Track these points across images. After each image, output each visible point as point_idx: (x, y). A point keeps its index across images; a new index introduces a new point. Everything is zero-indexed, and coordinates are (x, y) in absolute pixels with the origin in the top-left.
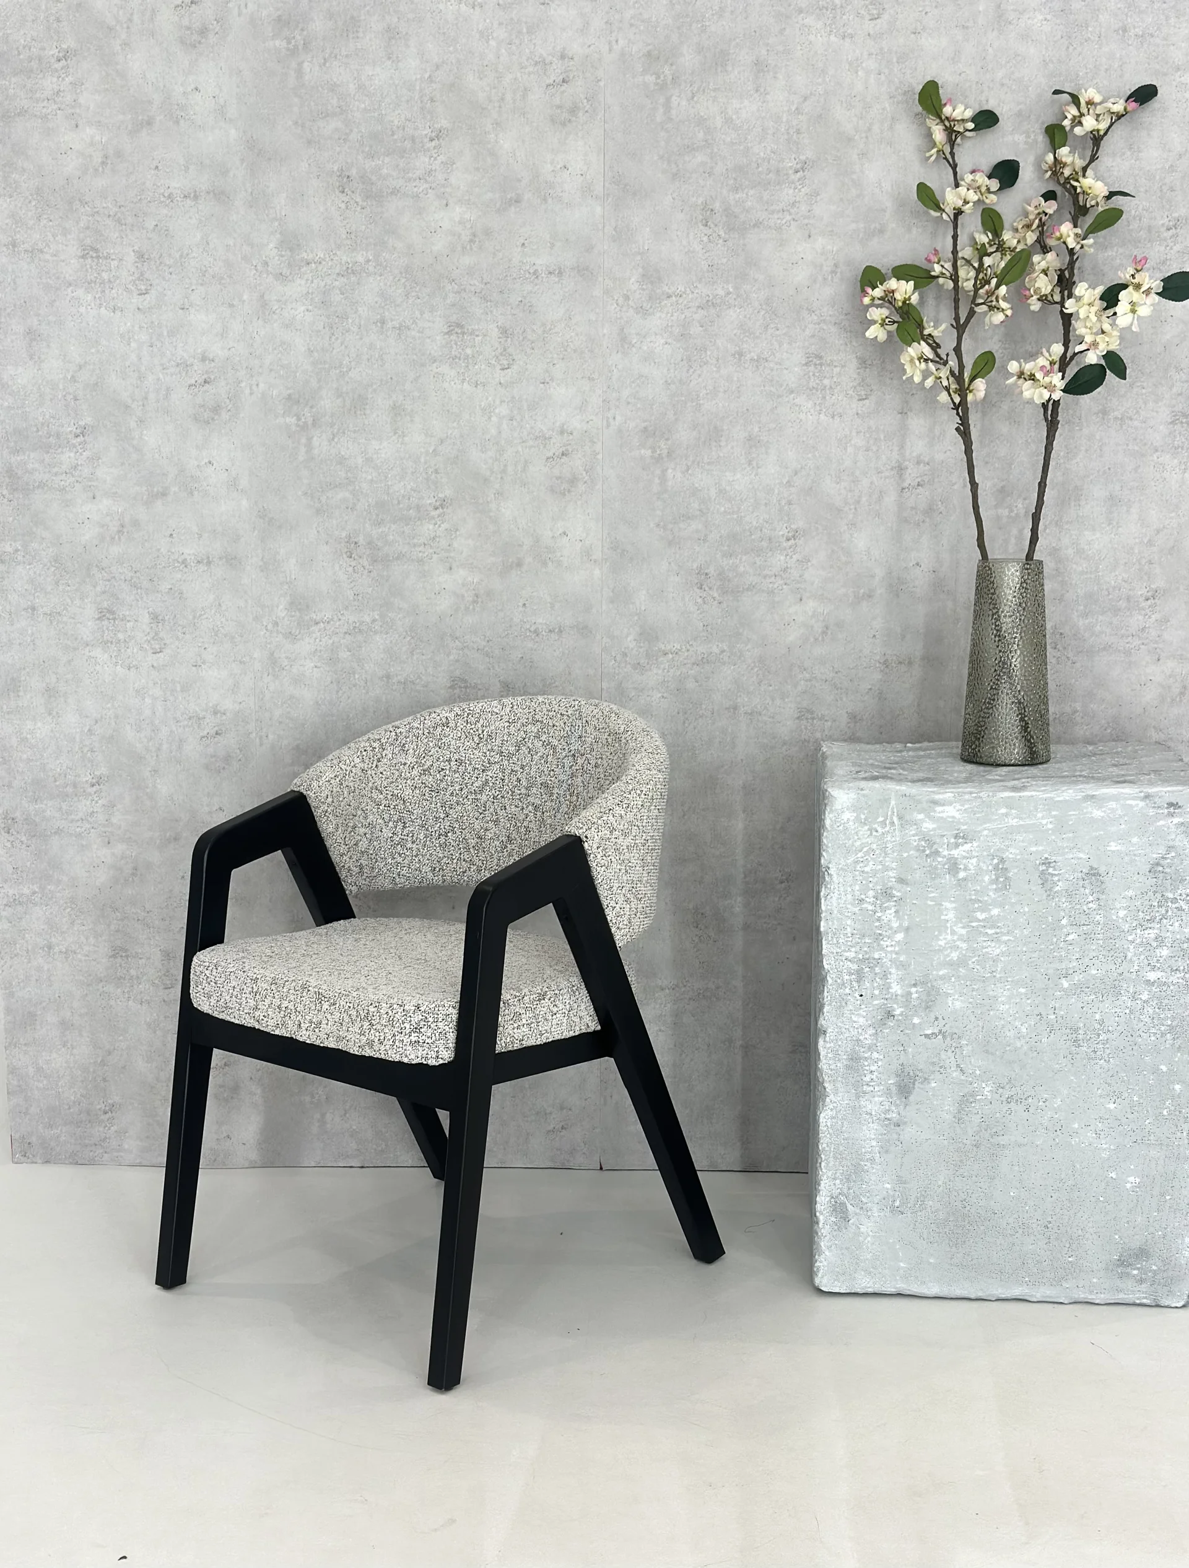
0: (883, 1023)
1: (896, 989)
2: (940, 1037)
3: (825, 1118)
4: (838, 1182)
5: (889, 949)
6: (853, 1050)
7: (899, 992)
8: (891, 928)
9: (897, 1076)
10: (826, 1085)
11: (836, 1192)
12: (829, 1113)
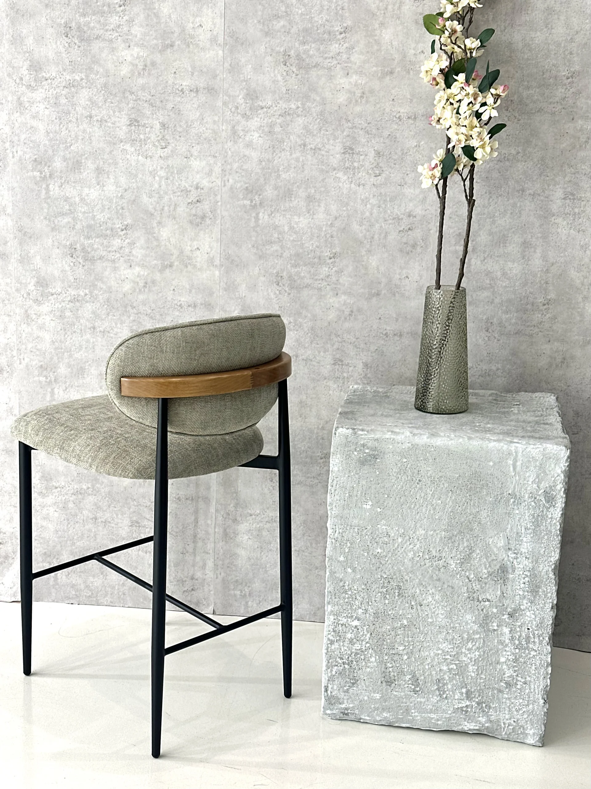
0: (515, 611)
1: (506, 630)
2: (480, 599)
3: (555, 556)
4: (550, 516)
5: (509, 653)
6: (535, 597)
7: (504, 628)
8: (507, 665)
9: (508, 578)
10: (554, 577)
11: (552, 509)
12: (552, 559)
